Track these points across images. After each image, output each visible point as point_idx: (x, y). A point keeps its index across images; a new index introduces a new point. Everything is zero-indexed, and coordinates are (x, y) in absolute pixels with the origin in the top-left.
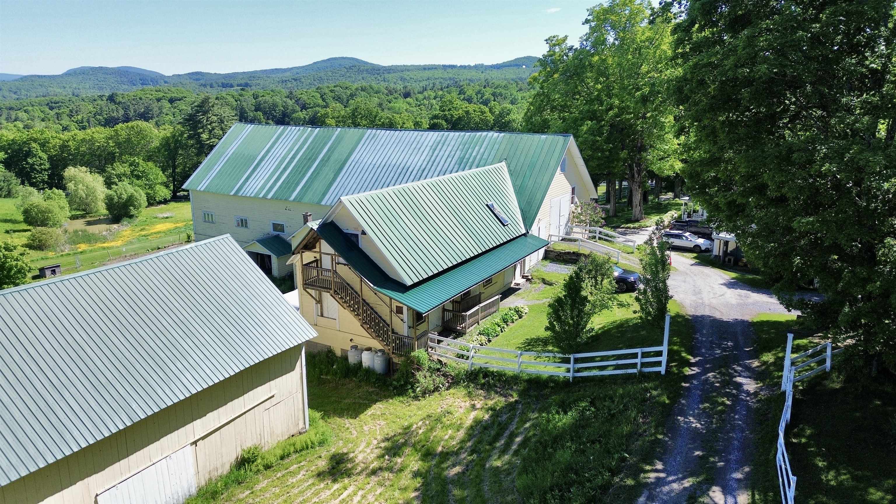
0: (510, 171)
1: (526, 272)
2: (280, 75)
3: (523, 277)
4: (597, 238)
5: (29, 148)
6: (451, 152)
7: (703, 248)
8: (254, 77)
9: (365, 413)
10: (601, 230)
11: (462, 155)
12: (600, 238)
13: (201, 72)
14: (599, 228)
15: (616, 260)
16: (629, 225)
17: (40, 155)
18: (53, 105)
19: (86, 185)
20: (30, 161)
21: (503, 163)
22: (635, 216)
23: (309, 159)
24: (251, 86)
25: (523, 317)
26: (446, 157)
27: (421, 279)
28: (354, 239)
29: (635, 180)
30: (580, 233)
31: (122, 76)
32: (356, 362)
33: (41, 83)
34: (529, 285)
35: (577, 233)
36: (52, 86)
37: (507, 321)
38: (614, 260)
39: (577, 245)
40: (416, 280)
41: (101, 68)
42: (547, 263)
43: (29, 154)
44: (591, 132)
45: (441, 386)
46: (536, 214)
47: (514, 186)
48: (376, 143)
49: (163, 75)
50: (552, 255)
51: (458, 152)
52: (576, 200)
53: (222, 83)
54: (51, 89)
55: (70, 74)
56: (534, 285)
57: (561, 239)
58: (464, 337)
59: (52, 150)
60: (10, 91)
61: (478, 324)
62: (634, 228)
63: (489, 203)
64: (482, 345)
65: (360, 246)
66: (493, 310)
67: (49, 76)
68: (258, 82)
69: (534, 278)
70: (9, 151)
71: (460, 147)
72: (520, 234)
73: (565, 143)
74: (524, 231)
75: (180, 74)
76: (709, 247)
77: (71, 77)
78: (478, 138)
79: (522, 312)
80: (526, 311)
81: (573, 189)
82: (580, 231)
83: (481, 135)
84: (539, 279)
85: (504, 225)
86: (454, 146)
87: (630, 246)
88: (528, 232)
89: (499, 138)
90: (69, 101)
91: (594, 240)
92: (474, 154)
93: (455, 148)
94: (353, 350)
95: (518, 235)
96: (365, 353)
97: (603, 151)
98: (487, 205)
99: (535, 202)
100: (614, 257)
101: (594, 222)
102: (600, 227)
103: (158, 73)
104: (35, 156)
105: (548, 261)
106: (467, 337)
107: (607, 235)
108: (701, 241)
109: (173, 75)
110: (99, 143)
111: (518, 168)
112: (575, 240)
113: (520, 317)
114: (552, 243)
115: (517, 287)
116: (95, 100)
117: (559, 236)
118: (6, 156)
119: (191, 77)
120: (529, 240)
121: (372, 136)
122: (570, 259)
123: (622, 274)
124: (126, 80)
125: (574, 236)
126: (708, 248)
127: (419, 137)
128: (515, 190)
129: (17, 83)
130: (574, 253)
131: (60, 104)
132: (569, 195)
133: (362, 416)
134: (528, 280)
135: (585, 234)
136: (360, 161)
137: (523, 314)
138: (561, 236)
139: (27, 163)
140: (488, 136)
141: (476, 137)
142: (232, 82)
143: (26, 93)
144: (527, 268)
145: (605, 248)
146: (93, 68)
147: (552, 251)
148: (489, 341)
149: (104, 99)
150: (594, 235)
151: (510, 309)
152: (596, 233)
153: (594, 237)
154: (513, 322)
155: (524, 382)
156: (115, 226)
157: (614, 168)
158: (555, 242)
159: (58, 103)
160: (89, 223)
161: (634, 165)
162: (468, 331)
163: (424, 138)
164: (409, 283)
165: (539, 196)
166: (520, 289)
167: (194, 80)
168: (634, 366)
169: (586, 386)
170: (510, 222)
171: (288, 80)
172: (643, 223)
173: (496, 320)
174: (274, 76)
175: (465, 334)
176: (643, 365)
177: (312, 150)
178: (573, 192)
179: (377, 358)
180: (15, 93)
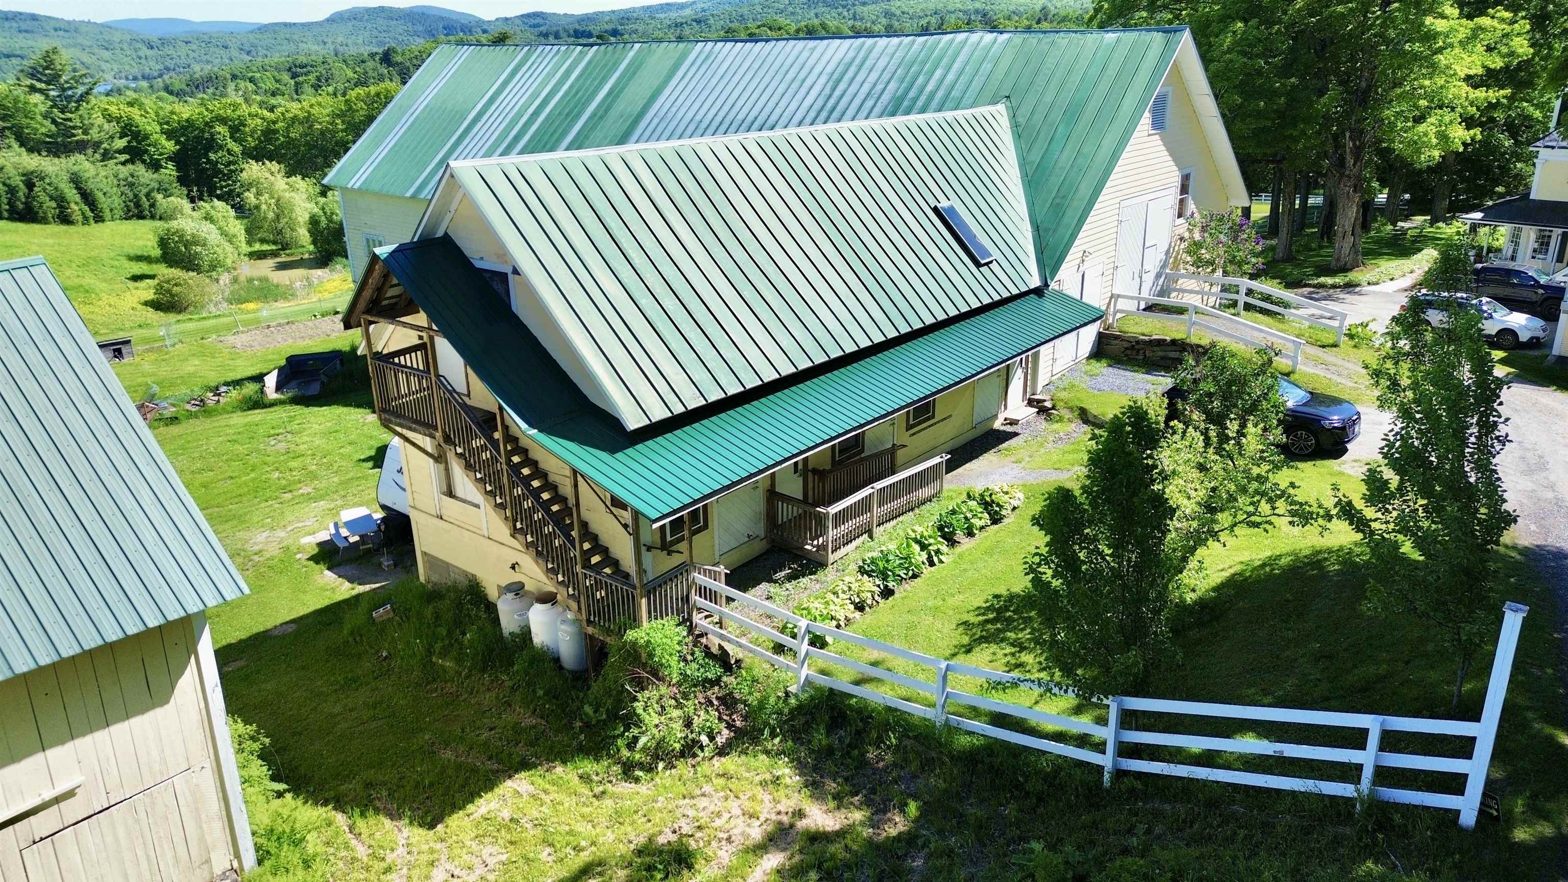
0: (1015, 126)
1: (1039, 388)
2: (673, 15)
3: (1031, 403)
4: (1241, 304)
5: (212, 135)
6: (875, 85)
7: (1524, 337)
8: (628, 19)
9: (470, 808)
10: (1255, 284)
11: (899, 94)
12: (1248, 307)
13: (541, 12)
14: (1246, 280)
15: (1290, 363)
16: (1322, 280)
17: (229, 146)
18: (298, 70)
19: (276, 196)
20: (212, 156)
21: (1001, 108)
22: (1338, 260)
23: (568, 115)
24: (622, 35)
25: (1006, 521)
26: (863, 97)
27: (679, 409)
28: (497, 286)
29: (1347, 173)
30: (1197, 293)
31: (415, 22)
32: (517, 630)
33: (288, 36)
34: (1044, 423)
35: (1191, 292)
36: (305, 40)
37: (953, 533)
38: (1281, 363)
39: (1184, 322)
40: (659, 413)
41: (382, 9)
42: (1100, 367)
43: (212, 144)
44: (1244, 46)
45: (704, 739)
46: (1074, 236)
47: (1023, 163)
48: (709, 73)
49: (480, 20)
50: (1115, 347)
51: (892, 86)
52: (1191, 207)
53: (576, 31)
54: (304, 45)
55: (335, 19)
56: (1056, 426)
57: (1143, 306)
58: (820, 575)
59: (249, 139)
60: (241, 49)
61: (871, 537)
62: (1334, 286)
63: (944, 204)
64: (860, 607)
65: (514, 309)
66: (924, 492)
67: (303, 25)
68: (634, 27)
69: (1060, 405)
70: (182, 139)
71: (899, 71)
72: (1024, 289)
73: (1168, 48)
74: (1035, 282)
75: (508, 16)
76: (1541, 334)
77: (335, 25)
78: (943, 49)
79: (1000, 507)
80: (1015, 503)
81: (1186, 178)
82: (1197, 289)
83: (953, 41)
84: (1071, 409)
85: (978, 265)
86: (884, 70)
87: (1326, 329)
88: (1046, 285)
89: (996, 45)
90: (323, 63)
91: (1232, 311)
92: (929, 88)
93: (886, 76)
94: (510, 596)
95: (1015, 291)
96: (538, 607)
97: (1273, 94)
98: (935, 210)
99: (1075, 203)
100: (1287, 356)
101: (1234, 263)
102: (1253, 277)
103: (475, 16)
104: (221, 147)
105: (1104, 363)
106: (828, 575)
107: (1267, 298)
108: (1518, 321)
109: (497, 19)
110: (320, 123)
111: (1038, 118)
112: (1180, 311)
113: (996, 519)
114: (1119, 316)
115: (1009, 429)
116: (363, 62)
117: (1139, 300)
118: (178, 147)
119: (526, 21)
120: (1047, 303)
121: (703, 57)
122: (1163, 358)
123: (1304, 405)
124: (421, 28)
125: (1174, 299)
126: (1538, 338)
127: (806, 54)
128: (1025, 175)
129: (251, 37)
130: (1174, 342)
131: (309, 68)
132: (1172, 196)
133: (456, 821)
134: (1043, 411)
135: (1209, 294)
136: (670, 115)
137: (1004, 512)
138: (1144, 299)
139: (209, 161)
140: (969, 42)
141: (941, 45)
142: (591, 28)
143: (265, 52)
144: (1042, 380)
145: (1261, 331)
146: (370, 9)
147: (1117, 337)
148: (887, 593)
149: (377, 58)
150: (1234, 296)
151: (969, 496)
152: (1237, 292)
153: (1234, 304)
154: (970, 534)
155: (952, 758)
156: (319, 272)
157: (1296, 140)
158: (1128, 313)
159: (305, 66)
160: (282, 267)
161: (1348, 134)
162: (832, 558)
163: (816, 55)
164: (633, 421)
165: (1085, 190)
166: (1016, 434)
167: (530, 26)
168: (1351, 773)
169: (1157, 815)
170: (996, 254)
171: (686, 23)
172: (1353, 276)
173: (919, 529)
174: (662, 16)
175: (823, 565)
176: (1384, 775)
177: (577, 93)
178: (1184, 189)
179: (563, 627)
180: (248, 53)
